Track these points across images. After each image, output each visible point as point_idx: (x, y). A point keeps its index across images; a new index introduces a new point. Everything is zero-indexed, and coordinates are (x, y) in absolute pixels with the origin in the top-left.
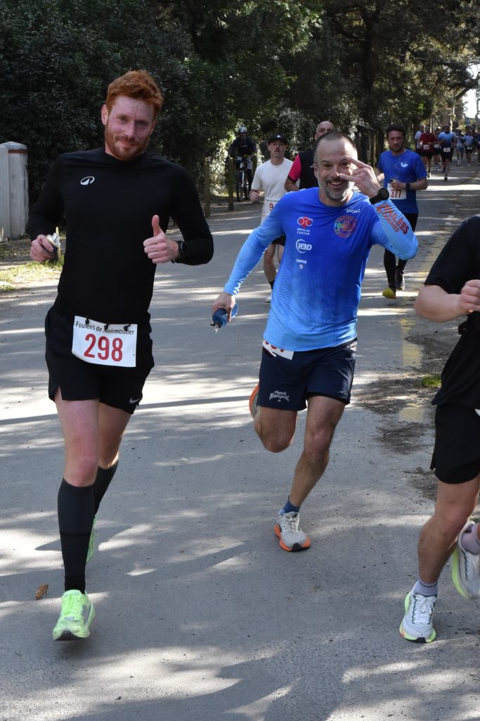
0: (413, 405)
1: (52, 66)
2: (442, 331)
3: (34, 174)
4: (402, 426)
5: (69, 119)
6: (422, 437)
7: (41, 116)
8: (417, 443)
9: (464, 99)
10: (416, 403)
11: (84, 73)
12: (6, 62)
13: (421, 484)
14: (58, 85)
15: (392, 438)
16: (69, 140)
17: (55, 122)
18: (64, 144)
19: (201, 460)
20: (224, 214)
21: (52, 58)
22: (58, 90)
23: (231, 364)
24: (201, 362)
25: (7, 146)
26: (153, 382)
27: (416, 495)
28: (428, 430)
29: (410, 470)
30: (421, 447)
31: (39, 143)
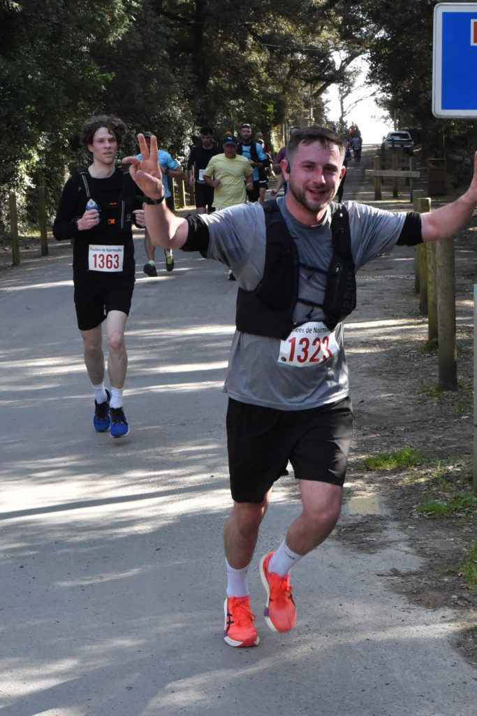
0: (363, 493)
2: (368, 400)
4: (356, 520)
6: (385, 532)
8: (381, 540)
9: (324, 97)
10: (365, 490)
13: (402, 588)
15: (349, 536)
19: (115, 576)
20: (37, 260)
23: (112, 455)
24: (71, 454)
26: (16, 482)
27: (400, 602)
28: (391, 523)
29: (384, 572)
30: (389, 544)
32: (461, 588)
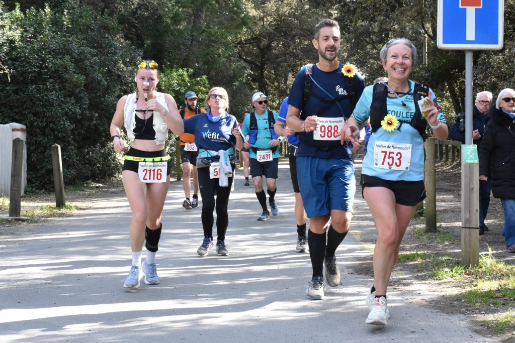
1: (47, 65)
3: (32, 148)
5: (59, 105)
7: (38, 103)
11: (71, 70)
12: (10, 62)
14: (51, 80)
16: (59, 121)
17: (48, 108)
18: (56, 125)
21: (47, 59)
22: (52, 83)
25: (10, 126)
31: (36, 124)
32: (466, 306)
